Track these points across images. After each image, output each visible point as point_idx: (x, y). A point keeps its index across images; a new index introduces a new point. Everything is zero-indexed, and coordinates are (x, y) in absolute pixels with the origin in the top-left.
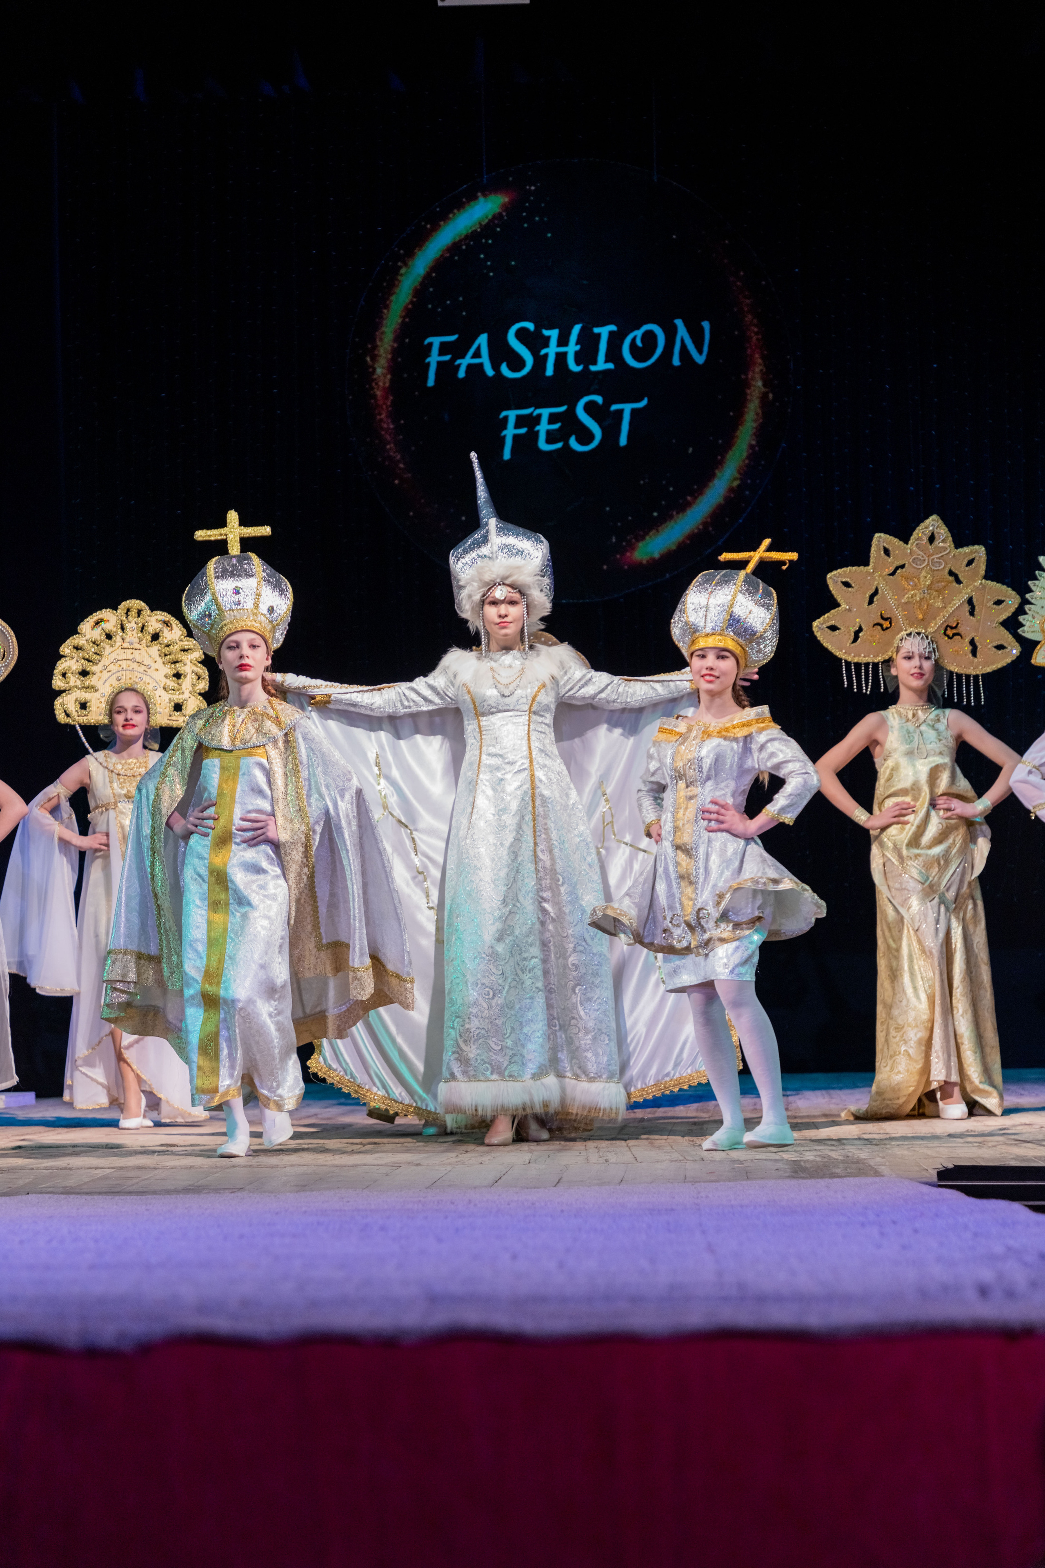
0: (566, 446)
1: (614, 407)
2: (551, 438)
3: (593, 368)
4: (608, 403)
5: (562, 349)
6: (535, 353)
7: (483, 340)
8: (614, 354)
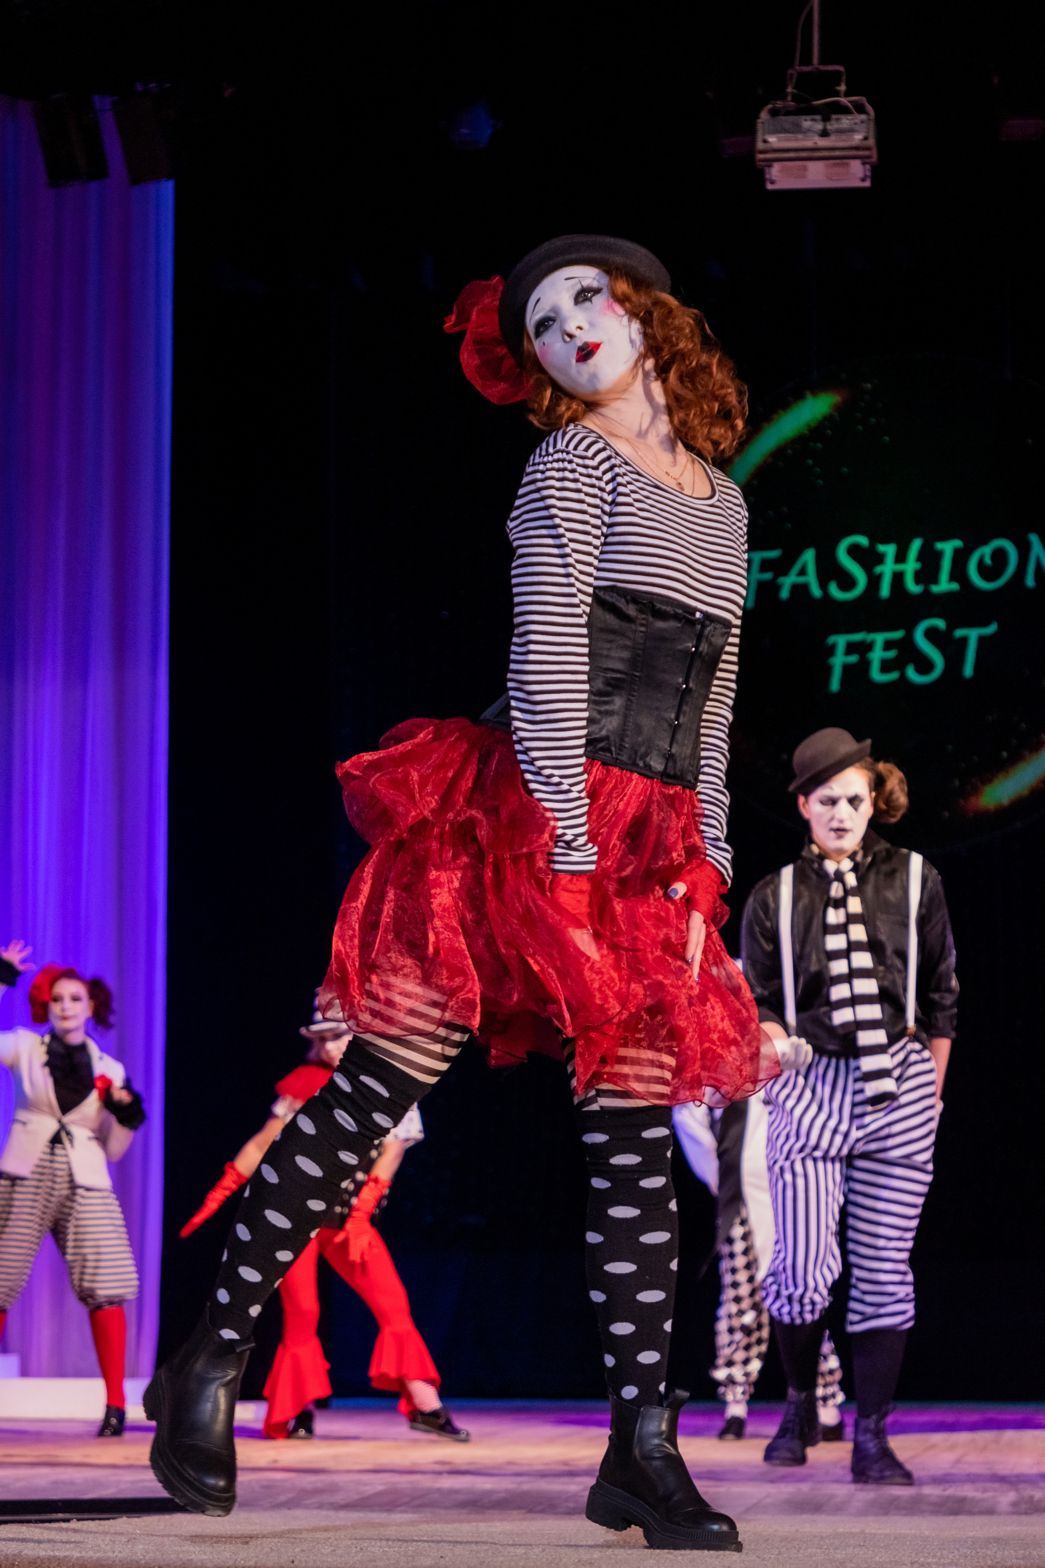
0: (903, 677)
1: (959, 633)
2: (886, 666)
3: (935, 589)
4: (951, 627)
5: (900, 567)
6: (868, 569)
7: (809, 557)
8: (959, 572)
